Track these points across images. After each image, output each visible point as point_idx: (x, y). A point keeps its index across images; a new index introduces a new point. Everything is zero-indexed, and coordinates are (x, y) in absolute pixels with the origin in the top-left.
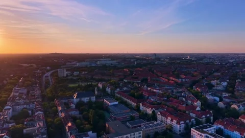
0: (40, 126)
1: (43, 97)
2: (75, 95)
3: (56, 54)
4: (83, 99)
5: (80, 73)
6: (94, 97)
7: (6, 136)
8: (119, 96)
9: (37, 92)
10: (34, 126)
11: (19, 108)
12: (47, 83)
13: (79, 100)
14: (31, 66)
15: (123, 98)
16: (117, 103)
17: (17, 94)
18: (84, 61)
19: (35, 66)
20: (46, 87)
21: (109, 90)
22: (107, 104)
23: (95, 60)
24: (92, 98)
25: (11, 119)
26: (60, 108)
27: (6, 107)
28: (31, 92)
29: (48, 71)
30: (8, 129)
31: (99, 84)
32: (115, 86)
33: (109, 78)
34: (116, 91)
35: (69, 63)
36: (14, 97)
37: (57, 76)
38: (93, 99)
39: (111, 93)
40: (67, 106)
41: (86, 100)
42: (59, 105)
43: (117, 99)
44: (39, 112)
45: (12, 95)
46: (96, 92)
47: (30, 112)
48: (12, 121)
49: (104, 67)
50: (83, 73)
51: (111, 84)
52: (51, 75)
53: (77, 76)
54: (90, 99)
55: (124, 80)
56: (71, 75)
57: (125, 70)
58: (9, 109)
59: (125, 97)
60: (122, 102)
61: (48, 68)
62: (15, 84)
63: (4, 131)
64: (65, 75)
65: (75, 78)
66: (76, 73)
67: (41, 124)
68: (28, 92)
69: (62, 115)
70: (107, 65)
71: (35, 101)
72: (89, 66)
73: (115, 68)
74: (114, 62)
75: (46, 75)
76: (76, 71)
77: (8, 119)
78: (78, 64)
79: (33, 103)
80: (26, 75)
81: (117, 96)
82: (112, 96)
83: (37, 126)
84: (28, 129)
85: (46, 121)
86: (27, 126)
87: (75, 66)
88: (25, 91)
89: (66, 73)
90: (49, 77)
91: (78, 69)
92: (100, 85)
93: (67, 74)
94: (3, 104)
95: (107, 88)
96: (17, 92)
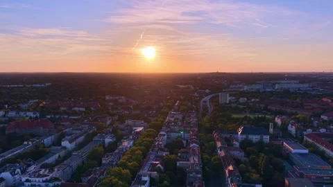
0: (194, 161)
1: (200, 126)
2: (240, 131)
3: (217, 73)
4: (250, 137)
5: (248, 99)
6: (268, 137)
7: (159, 165)
8: (310, 141)
9: (193, 120)
10: (189, 161)
11: (174, 135)
12: (205, 109)
13: (244, 137)
14: (189, 88)
15: (318, 145)
16: (306, 151)
17: (172, 119)
18: (255, 84)
19: (193, 88)
20: (204, 115)
21: (292, 129)
22: (288, 149)
23: (274, 82)
24: (264, 137)
25: (165, 146)
26: (219, 144)
27: (161, 133)
28: (187, 118)
29: (207, 95)
30: (162, 157)
31: (276, 119)
32: (306, 124)
33: (294, 111)
34: (305, 133)
35: (234, 86)
36: (169, 122)
37: (218, 102)
38: (267, 139)
39: (296, 134)
40: (228, 143)
41: (254, 138)
42: (218, 140)
43: (307, 146)
44: (195, 144)
45: (167, 120)
46: (271, 130)
47: (184, 142)
48: (166, 149)
49: (286, 92)
50: (253, 100)
51: (298, 121)
52: (211, 100)
53: (244, 104)
54: (262, 138)
55: (322, 117)
56: (236, 102)
57: (325, 100)
58: (165, 135)
59: (322, 145)
60: (316, 152)
62: (170, 108)
63: (158, 159)
64: (228, 102)
65: (241, 107)
66: (242, 100)
67: (196, 160)
68: (184, 118)
69: (222, 153)
70: (291, 90)
71: (191, 130)
72: (261, 91)
73: (305, 95)
74: (305, 86)
75: (204, 99)
76: (243, 97)
77: (163, 146)
78: (246, 88)
79: (189, 132)
80: (182, 98)
81: (306, 141)
82: (298, 140)
83: (192, 161)
84: (181, 162)
85: (202, 158)
86: (182, 159)
87: (242, 90)
88: (180, 117)
89: (229, 98)
90: (208, 103)
91: (243, 94)
92: (278, 121)
93: (230, 100)
94: (159, 128)
95: (290, 125)
96: (173, 117)
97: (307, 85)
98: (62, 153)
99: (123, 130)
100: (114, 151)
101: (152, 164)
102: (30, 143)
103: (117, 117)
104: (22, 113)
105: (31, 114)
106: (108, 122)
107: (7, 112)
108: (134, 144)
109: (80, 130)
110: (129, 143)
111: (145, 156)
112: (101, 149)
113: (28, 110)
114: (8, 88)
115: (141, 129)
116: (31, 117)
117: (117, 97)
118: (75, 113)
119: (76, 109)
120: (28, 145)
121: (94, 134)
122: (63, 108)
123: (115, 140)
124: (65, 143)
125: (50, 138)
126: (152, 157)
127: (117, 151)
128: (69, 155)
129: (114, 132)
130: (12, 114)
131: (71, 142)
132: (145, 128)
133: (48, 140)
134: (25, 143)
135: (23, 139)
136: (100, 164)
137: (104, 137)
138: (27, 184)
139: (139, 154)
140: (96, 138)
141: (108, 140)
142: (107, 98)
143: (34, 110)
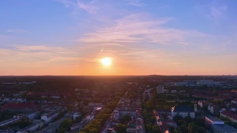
0: (140, 128)
1: (143, 107)
2: (173, 109)
3: (155, 75)
4: (180, 113)
5: (177, 91)
6: (194, 114)
7: (113, 131)
8: (225, 116)
9: (139, 103)
10: (135, 128)
11: (125, 113)
12: (147, 97)
13: (176, 113)
14: (134, 84)
15: (230, 118)
16: (223, 123)
17: (123, 103)
18: (182, 81)
19: (137, 84)
20: (146, 101)
21: (211, 109)
22: (209, 122)
23: (195, 81)
24: (191, 114)
25: (118, 119)
26: (158, 118)
27: (115, 111)
28: (134, 102)
29: (148, 88)
30: (115, 126)
31: (199, 102)
32: (220, 105)
33: (212, 98)
34: (221, 111)
35: (167, 83)
36: (121, 104)
37: (156, 92)
38: (193, 115)
39: (214, 113)
40: (164, 118)
41: (184, 114)
42: (157, 115)
43: (223, 119)
44: (140, 118)
45: (119, 103)
46: (196, 110)
47: (132, 117)
48: (119, 121)
49: (205, 87)
50: (181, 91)
51: (214, 103)
52: (151, 92)
53: (175, 94)
54: (189, 114)
55: (232, 101)
56: (169, 93)
57: (233, 91)
58: (117, 112)
59: (234, 118)
60: (230, 123)
61: (148, 86)
62: (122, 96)
64: (163, 92)
65: (173, 95)
66: (173, 91)
67: (141, 127)
68: (131, 102)
69: (160, 123)
70: (208, 86)
71: (137, 109)
72: (187, 86)
73: (218, 88)
74: (218, 83)
75: (146, 91)
77: (116, 119)
78: (175, 84)
79: (135, 111)
80: (130, 90)
81: (222, 117)
82: (216, 115)
83: (138, 128)
84: (130, 129)
85: (145, 126)
86: (130, 127)
87: (172, 85)
88: (129, 101)
89: (163, 91)
90: (149, 94)
91: (174, 88)
92: (200, 104)
93: (165, 92)
94: (113, 108)
95: (209, 106)
96: (123, 101)
97: (219, 83)
98: (41, 124)
99: (87, 110)
100: (80, 121)
101: (108, 130)
102: (18, 117)
103: (83, 102)
104: (14, 99)
105: (20, 100)
106: (76, 105)
107: (3, 99)
108: (94, 118)
109: (55, 109)
110: (91, 117)
111: (103, 125)
112: (70, 120)
113: (19, 97)
115: (100, 108)
116: (20, 102)
118: (52, 99)
119: (53, 97)
120: (17, 118)
121: (66, 112)
122: (43, 97)
123: (80, 115)
124: (44, 118)
125: (33, 114)
126: (108, 126)
127: (82, 122)
128: (46, 125)
129: (80, 110)
130: (7, 99)
131: (48, 117)
132: (103, 108)
133: (31, 116)
134: (15, 117)
136: (69, 130)
137: (73, 114)
139: (98, 123)
140: (66, 115)
141: (75, 116)
142: (76, 90)
143: (23, 98)
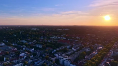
7: (109, 64)
27: (110, 51)
30: (110, 61)
45: (114, 46)
48: (112, 58)
58: (112, 52)
63: (108, 61)
77: (111, 56)
94: (110, 49)
96: (117, 45)
98: (72, 52)
99: (94, 47)
100: (90, 54)
101: (105, 63)
103: (91, 42)
104: (61, 38)
105: (64, 38)
106: (88, 44)
107: (58, 37)
108: (98, 53)
109: (78, 45)
110: (96, 53)
112: (85, 53)
113: (63, 37)
114: (58, 30)
115: (101, 48)
116: (64, 39)
117: (92, 35)
118: (77, 39)
119: (77, 38)
120: (63, 47)
121: (83, 47)
122: (73, 37)
123: (90, 50)
124: (73, 49)
125: (69, 46)
126: (106, 60)
127: (91, 55)
128: (74, 53)
129: (90, 47)
130: (59, 38)
131: (75, 48)
132: (103, 48)
133: (68, 47)
134: (62, 47)
135: (61, 45)
136: (84, 58)
137: (86, 49)
138: (62, 59)
139: (99, 57)
140: (83, 49)
141: (88, 50)
142: (88, 35)
143: (65, 37)
